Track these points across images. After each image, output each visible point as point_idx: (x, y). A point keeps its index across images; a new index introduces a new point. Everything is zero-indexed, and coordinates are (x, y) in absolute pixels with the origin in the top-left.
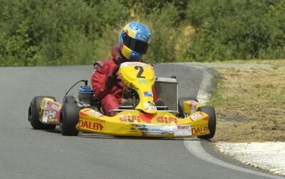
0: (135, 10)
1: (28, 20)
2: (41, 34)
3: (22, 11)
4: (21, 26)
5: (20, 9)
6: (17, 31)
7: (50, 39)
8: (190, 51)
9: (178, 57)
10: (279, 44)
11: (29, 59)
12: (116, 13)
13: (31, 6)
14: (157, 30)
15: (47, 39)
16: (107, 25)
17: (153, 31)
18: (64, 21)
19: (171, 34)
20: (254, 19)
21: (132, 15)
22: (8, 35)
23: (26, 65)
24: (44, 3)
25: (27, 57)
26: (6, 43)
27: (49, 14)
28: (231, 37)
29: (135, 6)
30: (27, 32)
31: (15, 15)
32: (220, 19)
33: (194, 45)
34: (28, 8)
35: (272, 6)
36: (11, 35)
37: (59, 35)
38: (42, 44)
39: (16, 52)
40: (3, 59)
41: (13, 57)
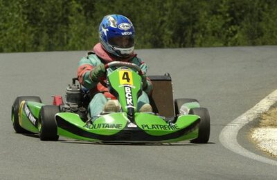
2: (243, 13)
4: (222, 6)
6: (218, 10)
11: (230, 38)
15: (248, 19)
22: (209, 14)
23: (226, 45)
25: (228, 36)
26: (207, 23)
30: (227, 12)
36: (212, 15)
37: (260, 14)
38: (243, 23)
39: (216, 31)
40: (203, 39)
41: (213, 37)
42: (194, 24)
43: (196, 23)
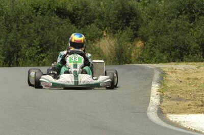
0: (106, 32)
1: (39, 37)
2: (48, 46)
3: (36, 32)
5: (34, 30)
6: (33, 44)
7: (53, 49)
8: (141, 57)
9: (133, 61)
10: (196, 53)
11: (40, 61)
12: (94, 33)
13: (41, 29)
14: (120, 44)
16: (89, 41)
17: (118, 45)
18: (62, 38)
19: (129, 47)
20: (180, 37)
21: (105, 34)
22: (27, 46)
24: (50, 27)
25: (39, 60)
26: (26, 52)
27: (53, 34)
28: (166, 48)
29: (106, 29)
30: (38, 45)
31: (31, 35)
32: (159, 37)
33: (143, 53)
34: (40, 30)
35: (191, 29)
36: (29, 47)
37: (58, 47)
38: (48, 52)
39: (32, 57)
40: (24, 62)
41: (30, 61)
42: (18, 52)
43: (19, 52)
